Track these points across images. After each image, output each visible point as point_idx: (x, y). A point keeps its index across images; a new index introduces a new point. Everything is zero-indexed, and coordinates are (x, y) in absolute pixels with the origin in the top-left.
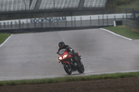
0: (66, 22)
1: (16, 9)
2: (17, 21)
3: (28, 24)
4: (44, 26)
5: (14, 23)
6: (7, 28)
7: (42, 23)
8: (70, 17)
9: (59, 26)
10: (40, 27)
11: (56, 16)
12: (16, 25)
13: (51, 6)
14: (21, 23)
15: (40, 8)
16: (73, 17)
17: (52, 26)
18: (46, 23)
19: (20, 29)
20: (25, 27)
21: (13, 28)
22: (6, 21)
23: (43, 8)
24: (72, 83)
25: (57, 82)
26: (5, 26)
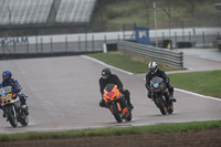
0: (28, 45)
8: (34, 38)
9: (17, 52)
11: (13, 36)
16: (39, 37)
17: (6, 52)
24: (38, 141)
25: (14, 140)
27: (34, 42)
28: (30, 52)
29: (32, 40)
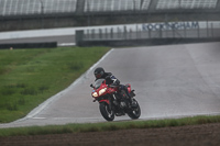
0: (198, 29)
1: (119, 9)
2: (121, 27)
3: (138, 32)
4: (164, 36)
5: (115, 31)
6: (104, 39)
7: (160, 31)
8: (205, 23)
9: (188, 36)
10: (158, 36)
11: (183, 20)
12: (119, 33)
13: (175, 5)
14: (128, 30)
15: (158, 7)
16: (210, 23)
17: (176, 36)
18: (167, 31)
19: (126, 41)
20: (134, 37)
21: (115, 38)
22: (103, 28)
23: (163, 7)
26: (101, 35)
27: (205, 27)
28: (201, 36)
29: (202, 24)
